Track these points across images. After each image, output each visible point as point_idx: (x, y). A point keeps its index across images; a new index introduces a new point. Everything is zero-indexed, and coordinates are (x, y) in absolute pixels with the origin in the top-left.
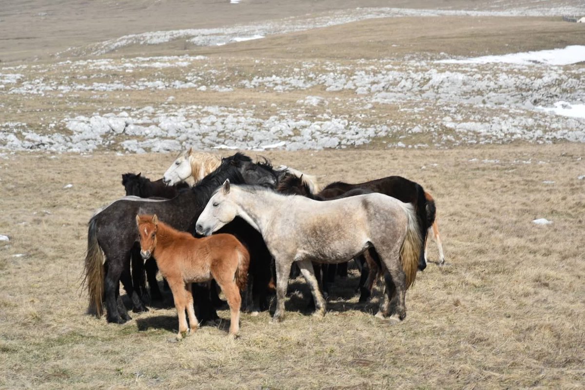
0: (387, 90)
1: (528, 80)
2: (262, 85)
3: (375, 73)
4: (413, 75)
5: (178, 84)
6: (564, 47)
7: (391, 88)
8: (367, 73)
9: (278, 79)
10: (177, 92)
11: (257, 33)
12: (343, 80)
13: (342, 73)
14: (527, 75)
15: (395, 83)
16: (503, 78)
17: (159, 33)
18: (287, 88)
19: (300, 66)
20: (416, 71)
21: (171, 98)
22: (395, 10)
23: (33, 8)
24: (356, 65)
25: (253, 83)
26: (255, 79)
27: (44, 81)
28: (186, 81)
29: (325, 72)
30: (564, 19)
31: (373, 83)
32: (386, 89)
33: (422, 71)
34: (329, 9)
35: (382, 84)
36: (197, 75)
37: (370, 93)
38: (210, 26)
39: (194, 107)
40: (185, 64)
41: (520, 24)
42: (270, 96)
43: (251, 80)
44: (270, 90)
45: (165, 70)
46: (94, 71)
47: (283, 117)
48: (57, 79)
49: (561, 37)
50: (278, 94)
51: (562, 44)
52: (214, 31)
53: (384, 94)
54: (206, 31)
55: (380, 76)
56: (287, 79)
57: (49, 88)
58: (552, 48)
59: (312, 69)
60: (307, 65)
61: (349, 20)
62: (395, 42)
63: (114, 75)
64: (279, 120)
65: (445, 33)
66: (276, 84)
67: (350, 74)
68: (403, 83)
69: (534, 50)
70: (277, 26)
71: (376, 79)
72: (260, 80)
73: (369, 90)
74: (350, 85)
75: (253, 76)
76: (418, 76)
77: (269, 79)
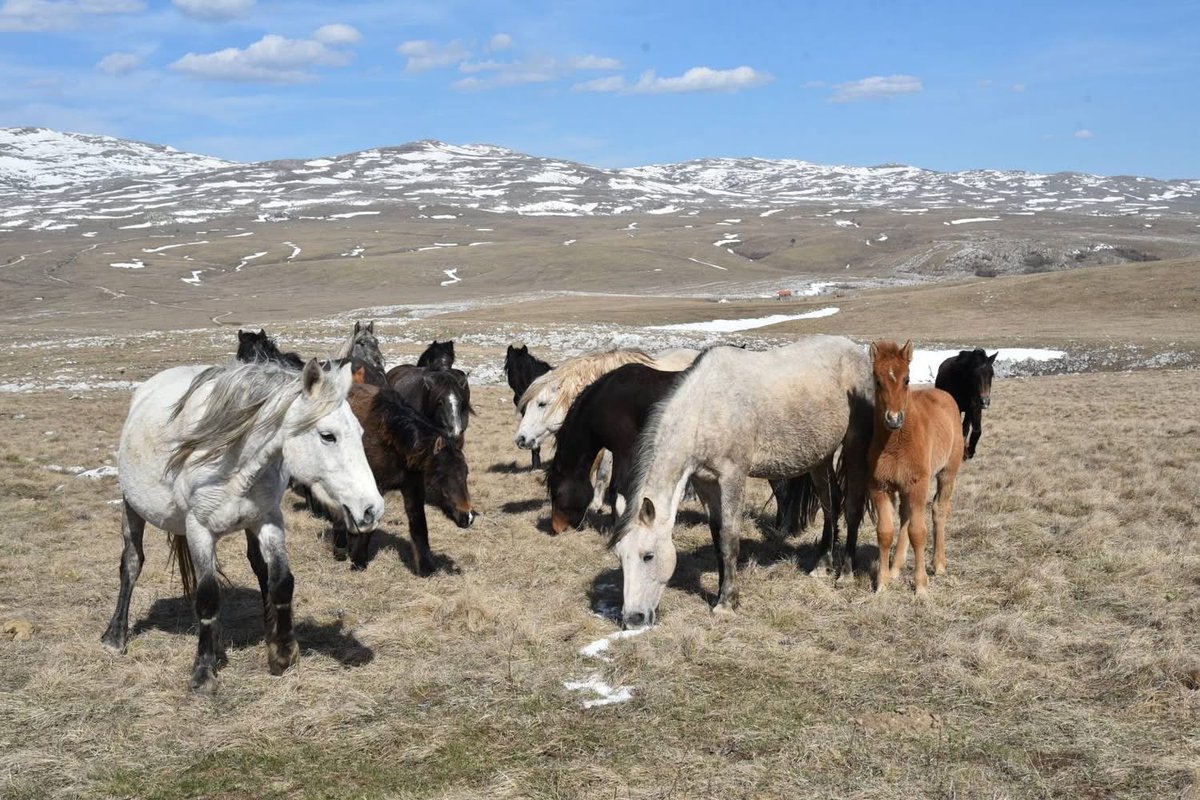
0: (577, 348)
1: (694, 342)
2: (469, 341)
3: (566, 333)
4: (599, 336)
5: (398, 339)
6: (711, 321)
7: (579, 346)
8: (559, 333)
9: (484, 337)
10: (396, 346)
11: (462, 306)
12: (539, 339)
13: (538, 332)
14: (694, 338)
15: (583, 342)
16: (673, 339)
17: (384, 307)
18: (491, 344)
19: (502, 327)
20: (600, 333)
21: (391, 350)
22: (571, 293)
23: (283, 287)
24: (549, 327)
25: (462, 339)
26: (464, 336)
27: (282, 334)
28: (405, 337)
29: (523, 331)
30: (709, 300)
31: (565, 341)
32: (575, 346)
33: (605, 332)
34: (518, 291)
35: (573, 342)
36: (414, 332)
37: (562, 349)
38: (424, 303)
39: (411, 356)
40: (404, 323)
41: (671, 303)
42: (477, 350)
43: (460, 337)
44: (478, 345)
45: (387, 328)
46: (325, 328)
47: (490, 366)
48: (292, 333)
49: (709, 313)
50: (483, 349)
51: (710, 318)
52: (428, 306)
53: (573, 350)
54: (421, 306)
55: (570, 336)
56: (492, 337)
57: (285, 341)
58: (701, 322)
59: (512, 329)
60: (507, 326)
61: (533, 299)
62: (575, 314)
63: (343, 331)
64: (487, 368)
65: (615, 308)
66: (482, 341)
67: (544, 334)
68: (590, 341)
69: (687, 322)
70: (478, 302)
71: (567, 338)
72: (468, 337)
73: (562, 346)
74: (545, 342)
75: (462, 333)
76: (602, 337)
77: (476, 336)
